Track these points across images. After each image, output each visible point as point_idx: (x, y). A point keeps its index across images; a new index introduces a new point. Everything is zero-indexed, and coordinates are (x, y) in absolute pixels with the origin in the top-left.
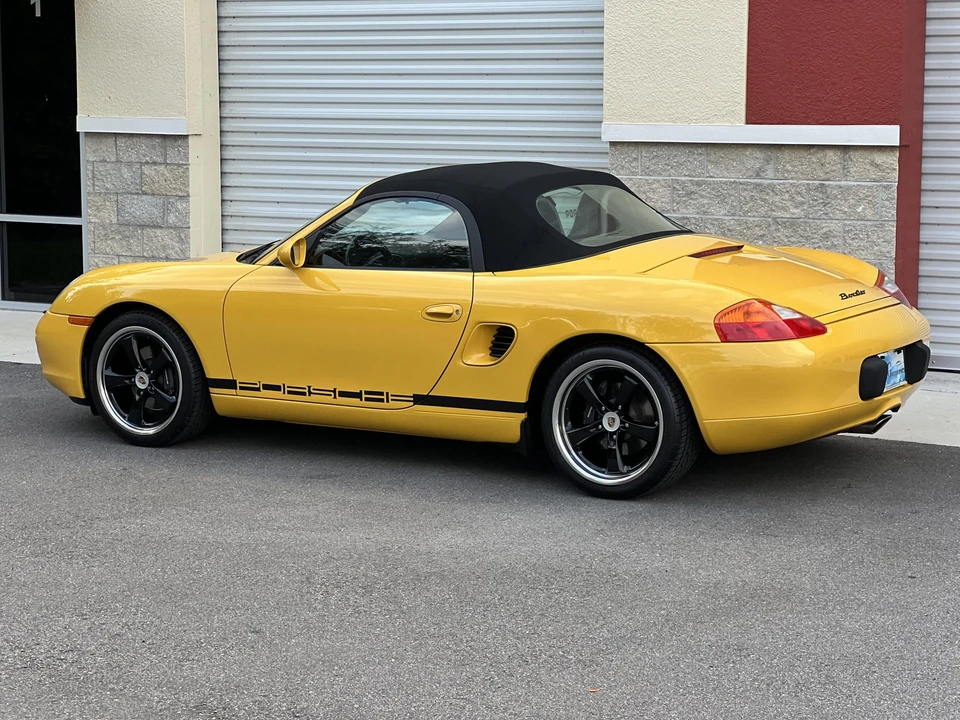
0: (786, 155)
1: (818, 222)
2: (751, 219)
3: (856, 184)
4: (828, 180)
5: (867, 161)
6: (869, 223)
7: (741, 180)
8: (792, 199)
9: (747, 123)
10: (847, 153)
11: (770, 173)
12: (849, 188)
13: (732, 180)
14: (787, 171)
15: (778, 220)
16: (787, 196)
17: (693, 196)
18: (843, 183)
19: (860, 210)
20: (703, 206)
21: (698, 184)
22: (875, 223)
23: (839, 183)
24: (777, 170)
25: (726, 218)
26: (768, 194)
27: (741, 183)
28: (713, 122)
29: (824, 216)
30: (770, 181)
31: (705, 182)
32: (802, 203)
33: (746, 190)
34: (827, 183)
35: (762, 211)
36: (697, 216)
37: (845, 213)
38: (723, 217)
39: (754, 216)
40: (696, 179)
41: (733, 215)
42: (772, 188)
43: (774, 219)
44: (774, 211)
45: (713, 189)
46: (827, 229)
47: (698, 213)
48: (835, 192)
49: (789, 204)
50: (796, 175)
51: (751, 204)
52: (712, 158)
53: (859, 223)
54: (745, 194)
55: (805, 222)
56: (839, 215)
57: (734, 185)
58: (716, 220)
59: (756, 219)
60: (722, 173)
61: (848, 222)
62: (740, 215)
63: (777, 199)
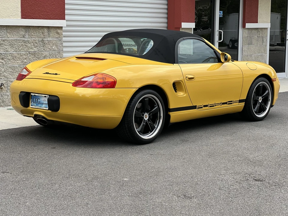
0: (32, 30)
1: (42, 52)
2: (22, 52)
3: (52, 39)
4: (45, 38)
5: (55, 32)
6: (56, 52)
7: (18, 39)
8: (34, 45)
9: (22, 18)
10: (49, 29)
11: (27, 36)
12: (50, 41)
13: (15, 39)
14: (32, 35)
15: (30, 52)
16: (32, 44)
17: (2, 45)
18: (48, 39)
19: (54, 48)
20: (6, 49)
21: (4, 41)
22: (58, 52)
23: (47, 39)
24: (29, 35)
25: (14, 52)
26: (27, 43)
27: (18, 40)
28: (11, 18)
29: (43, 50)
30: (27, 39)
31: (6, 40)
32: (37, 46)
33: (20, 42)
34: (44, 39)
35: (25, 49)
36: (4, 53)
37: (50, 49)
38: (13, 52)
39: (23, 52)
40: (3, 39)
41: (16, 51)
42: (28, 41)
43: (29, 52)
44: (29, 49)
45: (9, 42)
46: (45, 54)
47: (5, 52)
48: (47, 42)
49: (33, 46)
50: (36, 37)
51: (22, 47)
52: (8, 31)
53: (53, 52)
54: (20, 44)
55: (38, 53)
56: (48, 50)
57: (16, 41)
58: (11, 53)
59: (24, 52)
60: (12, 37)
61: (51, 52)
62: (18, 51)
63: (29, 45)
